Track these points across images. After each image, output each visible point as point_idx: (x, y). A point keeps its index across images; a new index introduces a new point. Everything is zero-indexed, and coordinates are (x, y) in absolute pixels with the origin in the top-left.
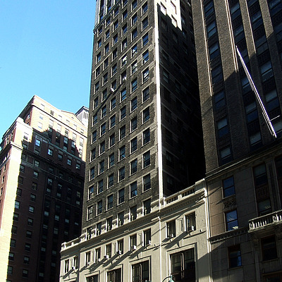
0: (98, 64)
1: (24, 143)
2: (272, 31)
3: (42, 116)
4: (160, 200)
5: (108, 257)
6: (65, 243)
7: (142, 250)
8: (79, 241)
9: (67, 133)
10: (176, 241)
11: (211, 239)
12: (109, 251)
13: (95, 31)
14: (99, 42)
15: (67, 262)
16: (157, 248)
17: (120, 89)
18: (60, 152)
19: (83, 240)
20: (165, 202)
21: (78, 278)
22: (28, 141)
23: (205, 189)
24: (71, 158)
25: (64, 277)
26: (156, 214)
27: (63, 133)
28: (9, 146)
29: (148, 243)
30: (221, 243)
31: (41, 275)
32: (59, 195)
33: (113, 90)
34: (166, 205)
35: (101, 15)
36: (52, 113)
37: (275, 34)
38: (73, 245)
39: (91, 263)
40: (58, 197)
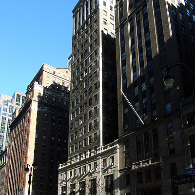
0: (74, 61)
1: (39, 97)
2: (147, 65)
3: (49, 76)
4: (100, 147)
5: (79, 175)
6: (60, 165)
7: (93, 173)
8: (67, 164)
9: (63, 83)
10: (107, 170)
11: (119, 171)
12: (80, 172)
13: (73, 39)
14: (75, 47)
15: (61, 175)
16: (99, 172)
17: (84, 80)
18: (60, 98)
19: (69, 164)
20: (103, 149)
21: (66, 185)
22: (41, 95)
23: (118, 145)
24: (66, 100)
25: (60, 184)
26: (99, 155)
27: (61, 84)
28: (31, 101)
29: (95, 169)
30: (123, 173)
31: (51, 176)
32: (60, 126)
33: (81, 80)
34: (103, 150)
35: (76, 29)
36: (54, 72)
37: (148, 67)
38: (64, 166)
39: (72, 177)
40: (59, 127)
